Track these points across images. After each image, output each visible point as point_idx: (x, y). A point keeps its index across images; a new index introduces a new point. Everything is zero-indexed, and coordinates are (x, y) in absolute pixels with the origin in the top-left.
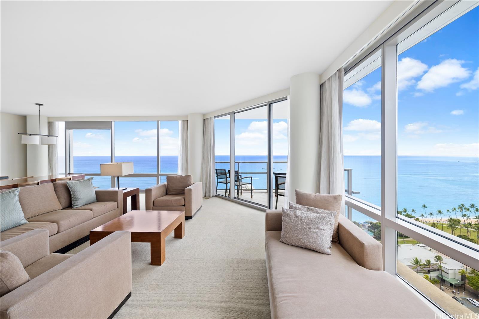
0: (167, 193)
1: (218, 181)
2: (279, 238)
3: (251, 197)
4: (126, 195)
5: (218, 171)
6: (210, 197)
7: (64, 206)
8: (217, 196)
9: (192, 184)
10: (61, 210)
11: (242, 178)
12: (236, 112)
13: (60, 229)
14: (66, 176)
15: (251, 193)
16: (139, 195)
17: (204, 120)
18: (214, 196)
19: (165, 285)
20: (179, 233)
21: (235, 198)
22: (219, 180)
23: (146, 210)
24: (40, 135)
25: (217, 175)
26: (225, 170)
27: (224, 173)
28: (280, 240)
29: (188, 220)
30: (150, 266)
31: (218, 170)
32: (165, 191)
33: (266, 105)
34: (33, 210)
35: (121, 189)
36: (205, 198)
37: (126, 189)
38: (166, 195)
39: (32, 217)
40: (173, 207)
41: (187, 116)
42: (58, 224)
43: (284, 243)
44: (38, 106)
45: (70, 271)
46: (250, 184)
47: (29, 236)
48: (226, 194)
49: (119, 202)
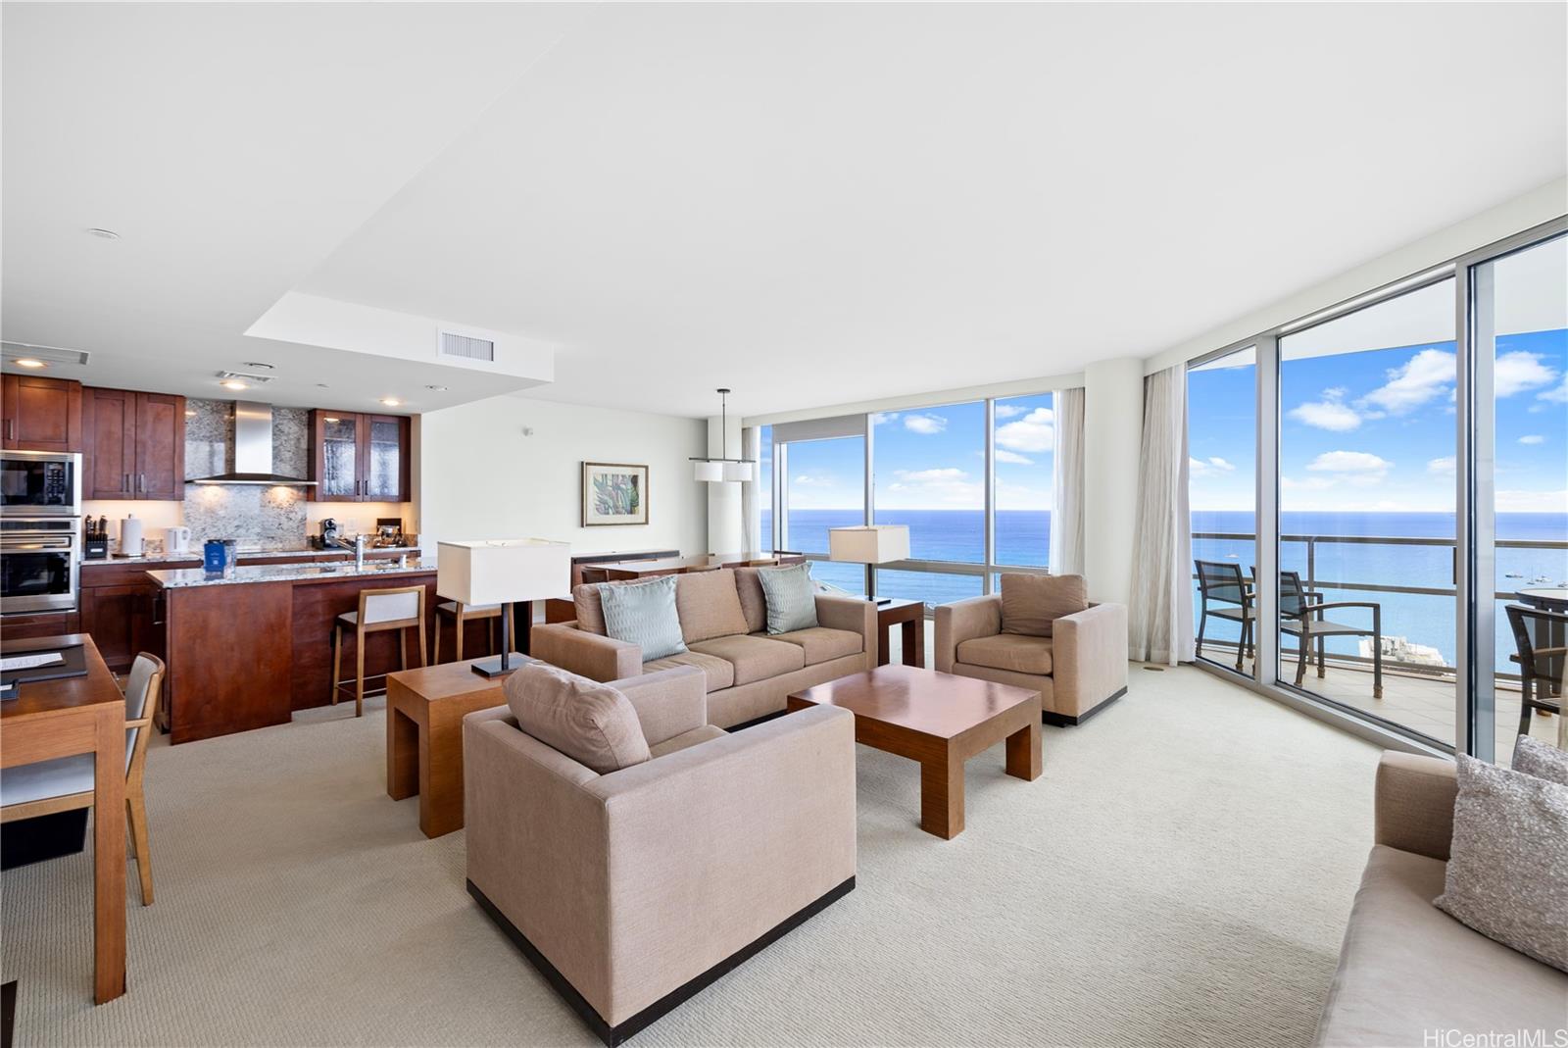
0: (1001, 629)
1: (1208, 609)
2: (1429, 892)
3: (1372, 693)
4: (886, 619)
5: (1206, 570)
6: (1167, 664)
7: (753, 628)
8: (1199, 664)
9: (1087, 606)
10: (748, 634)
11: (1324, 604)
12: (1284, 329)
13: (738, 677)
14: (773, 557)
15: (1371, 678)
16: (923, 623)
17: (1146, 379)
18: (1181, 663)
19: (948, 900)
20: (1020, 761)
21: (1278, 682)
22: (1213, 605)
23: (936, 669)
24: (724, 460)
25: (1203, 583)
26: (1236, 567)
27: (1232, 579)
28: (1435, 902)
29: (1065, 729)
30: (920, 830)
31: (1205, 563)
32: (995, 621)
33: (1450, 275)
34: (699, 628)
35: (877, 599)
36: (1148, 665)
37: (889, 602)
38: (1000, 633)
39: (698, 641)
40: (1013, 674)
41: (1082, 374)
42: (734, 665)
43: (1460, 922)
44: (721, 394)
45: (710, 764)
46: (1369, 633)
47: (674, 676)
48: (1240, 661)
49: (866, 633)
